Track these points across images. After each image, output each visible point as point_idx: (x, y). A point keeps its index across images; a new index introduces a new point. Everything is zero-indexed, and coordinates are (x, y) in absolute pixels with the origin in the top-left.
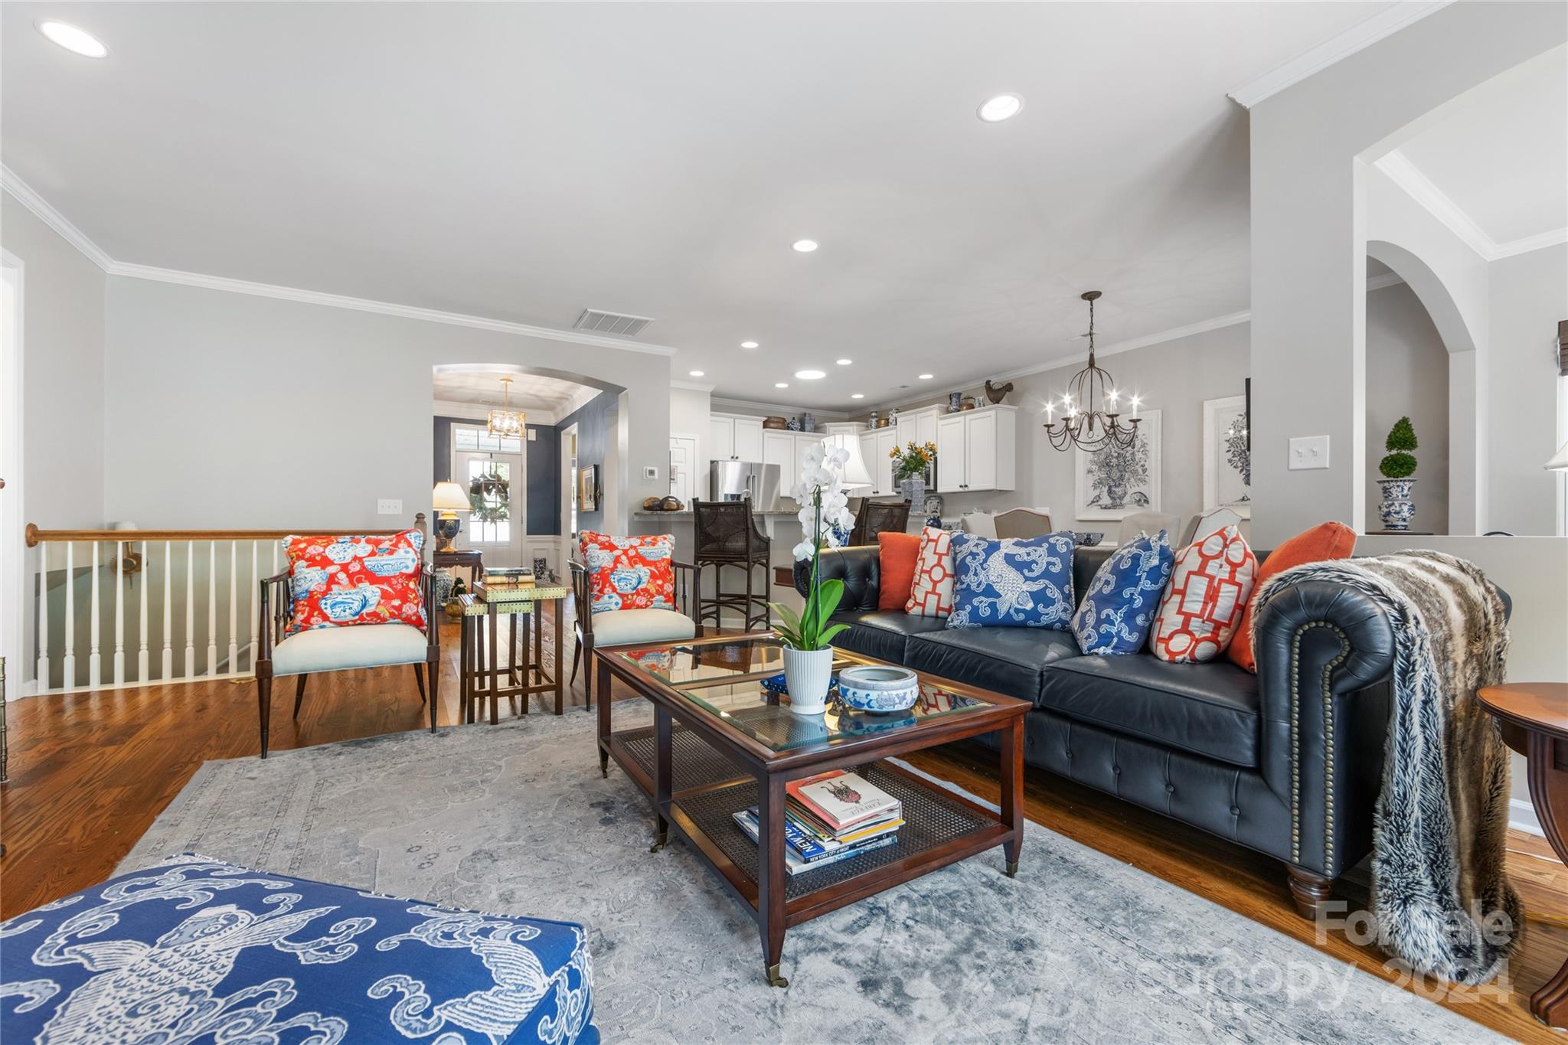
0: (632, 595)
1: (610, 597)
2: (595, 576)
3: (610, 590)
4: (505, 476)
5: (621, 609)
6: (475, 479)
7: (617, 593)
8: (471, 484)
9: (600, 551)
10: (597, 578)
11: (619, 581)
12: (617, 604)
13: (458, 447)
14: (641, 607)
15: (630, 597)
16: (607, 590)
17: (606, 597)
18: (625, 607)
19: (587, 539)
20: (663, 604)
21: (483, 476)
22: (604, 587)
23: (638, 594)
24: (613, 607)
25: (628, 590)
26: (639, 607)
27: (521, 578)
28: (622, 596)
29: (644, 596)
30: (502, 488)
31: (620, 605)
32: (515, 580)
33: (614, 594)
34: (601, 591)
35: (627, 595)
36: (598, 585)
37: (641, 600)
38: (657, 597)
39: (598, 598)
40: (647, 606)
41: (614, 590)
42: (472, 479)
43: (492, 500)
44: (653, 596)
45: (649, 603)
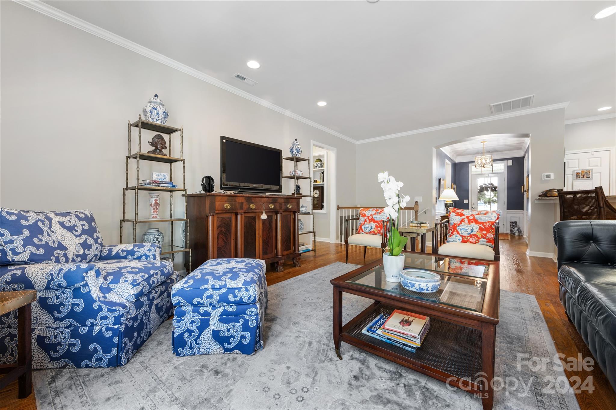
0: (468, 237)
1: (456, 236)
2: (451, 226)
3: (456, 233)
4: (496, 184)
5: (461, 242)
6: (481, 186)
7: (460, 235)
8: (479, 188)
9: (455, 216)
10: (451, 228)
11: (461, 230)
12: (459, 239)
13: (473, 173)
14: (473, 243)
15: (466, 237)
16: (455, 233)
17: (454, 236)
18: (463, 241)
19: (451, 211)
20: (486, 243)
21: (484, 184)
22: (454, 231)
23: (471, 236)
24: (457, 240)
25: (466, 234)
26: (471, 242)
27: (422, 225)
28: (462, 236)
29: (474, 238)
30: (494, 189)
31: (461, 240)
32: (420, 225)
33: (458, 235)
34: (452, 233)
35: (465, 237)
36: (451, 230)
37: (474, 240)
38: (482, 239)
39: (451, 236)
40: (476, 243)
41: (458, 233)
42: (479, 186)
43: (489, 194)
44: (479, 238)
45: (477, 241)
